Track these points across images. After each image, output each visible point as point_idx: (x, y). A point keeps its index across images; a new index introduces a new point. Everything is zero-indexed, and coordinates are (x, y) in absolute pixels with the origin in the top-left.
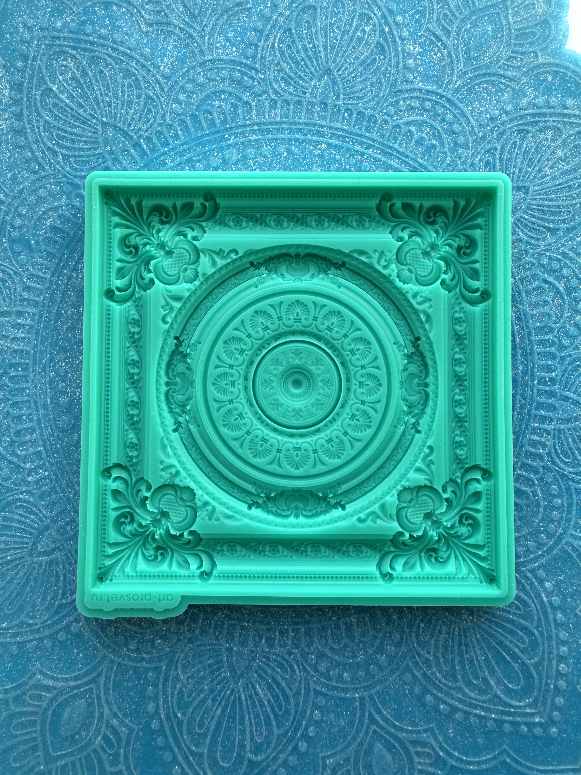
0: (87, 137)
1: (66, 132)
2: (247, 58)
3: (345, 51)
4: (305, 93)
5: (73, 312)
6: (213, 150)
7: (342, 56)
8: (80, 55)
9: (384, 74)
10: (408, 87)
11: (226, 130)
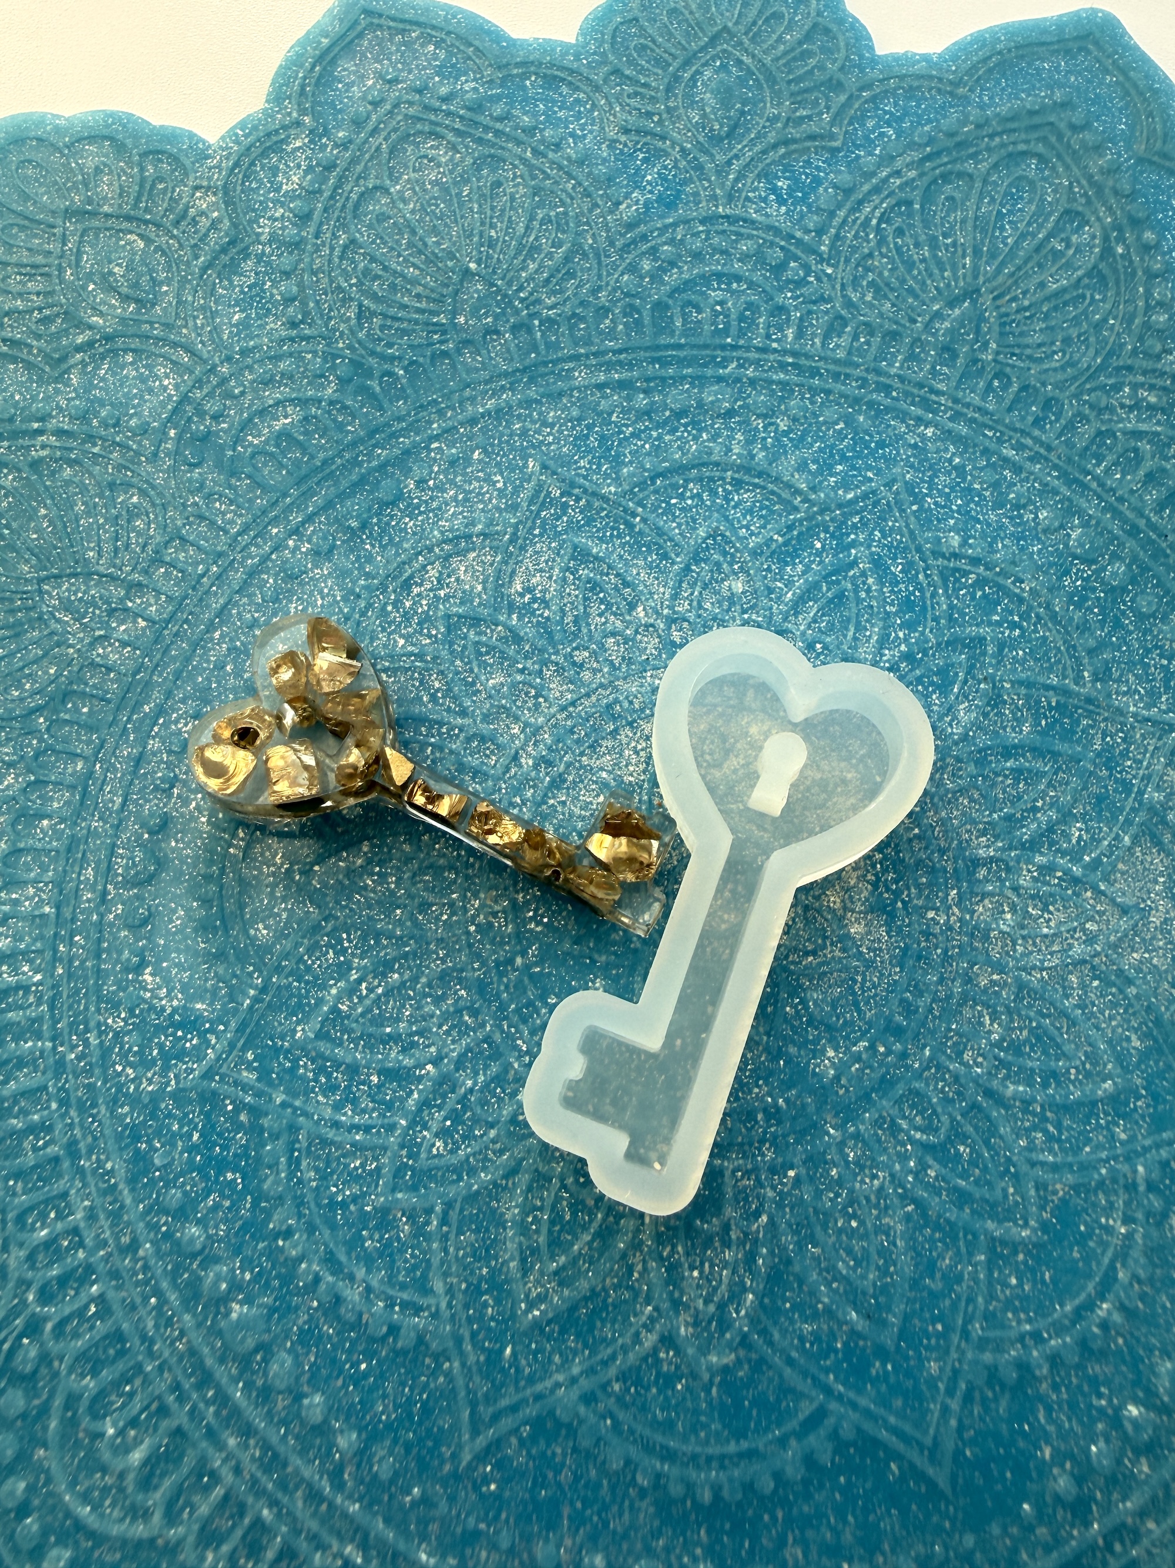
0: (425, 286)
1: (385, 268)
2: (807, 231)
3: (1019, 268)
4: (915, 321)
5: (256, 620)
6: (683, 378)
7: (1012, 275)
8: (467, 147)
9: (1098, 326)
10: (1148, 364)
11: (723, 347)
